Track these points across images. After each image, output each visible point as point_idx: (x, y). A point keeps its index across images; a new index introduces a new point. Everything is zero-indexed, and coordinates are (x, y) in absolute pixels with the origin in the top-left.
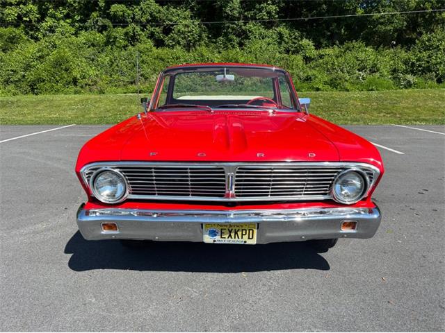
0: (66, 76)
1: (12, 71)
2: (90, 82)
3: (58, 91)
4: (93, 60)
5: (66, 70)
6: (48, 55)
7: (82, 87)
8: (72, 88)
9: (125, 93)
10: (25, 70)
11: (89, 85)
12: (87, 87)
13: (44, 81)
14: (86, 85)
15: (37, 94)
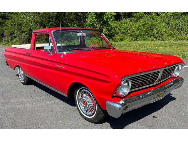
0: (150, 32)
1: (133, 31)
2: (160, 35)
3: (145, 40)
4: (168, 24)
5: (152, 30)
6: (147, 24)
7: (155, 38)
8: (151, 38)
9: (174, 40)
10: (137, 30)
11: (160, 36)
12: (158, 37)
13: (141, 35)
14: (158, 36)
15: (137, 41)
